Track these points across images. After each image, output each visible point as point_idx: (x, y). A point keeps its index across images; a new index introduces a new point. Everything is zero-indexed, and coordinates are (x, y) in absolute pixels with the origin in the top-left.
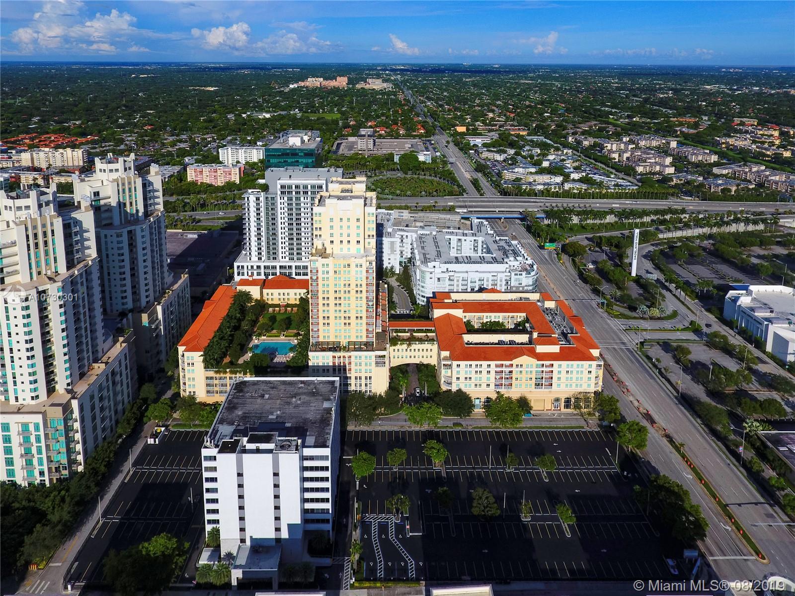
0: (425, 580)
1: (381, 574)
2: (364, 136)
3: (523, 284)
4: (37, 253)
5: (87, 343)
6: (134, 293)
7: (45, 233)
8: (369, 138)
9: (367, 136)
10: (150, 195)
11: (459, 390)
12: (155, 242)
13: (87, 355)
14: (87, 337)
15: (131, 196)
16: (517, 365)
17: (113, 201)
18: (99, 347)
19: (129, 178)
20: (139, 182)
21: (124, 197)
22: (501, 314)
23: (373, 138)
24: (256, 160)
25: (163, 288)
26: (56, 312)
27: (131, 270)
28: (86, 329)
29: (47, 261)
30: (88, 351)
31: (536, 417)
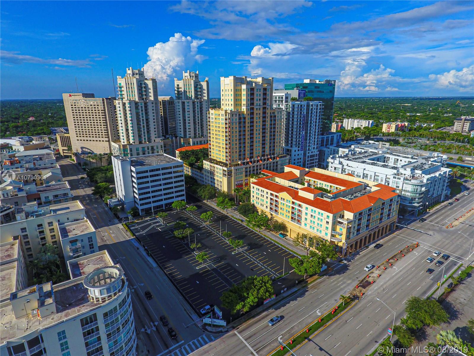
0: (136, 238)
1: (132, 228)
2: (461, 120)
3: (400, 188)
4: (129, 91)
5: (144, 132)
6: (185, 132)
7: (131, 84)
8: (466, 122)
9: (463, 120)
10: (199, 90)
11: (253, 204)
12: (197, 112)
13: (144, 137)
14: (144, 130)
15: (189, 88)
16: (282, 198)
17: (182, 90)
18: (152, 138)
19: (188, 80)
20: (192, 82)
21: (186, 88)
22: (330, 184)
23: (470, 122)
24: (364, 126)
25: (202, 135)
26: (128, 112)
27: (184, 120)
28: (144, 126)
29: (132, 95)
30: (145, 136)
31: (285, 240)
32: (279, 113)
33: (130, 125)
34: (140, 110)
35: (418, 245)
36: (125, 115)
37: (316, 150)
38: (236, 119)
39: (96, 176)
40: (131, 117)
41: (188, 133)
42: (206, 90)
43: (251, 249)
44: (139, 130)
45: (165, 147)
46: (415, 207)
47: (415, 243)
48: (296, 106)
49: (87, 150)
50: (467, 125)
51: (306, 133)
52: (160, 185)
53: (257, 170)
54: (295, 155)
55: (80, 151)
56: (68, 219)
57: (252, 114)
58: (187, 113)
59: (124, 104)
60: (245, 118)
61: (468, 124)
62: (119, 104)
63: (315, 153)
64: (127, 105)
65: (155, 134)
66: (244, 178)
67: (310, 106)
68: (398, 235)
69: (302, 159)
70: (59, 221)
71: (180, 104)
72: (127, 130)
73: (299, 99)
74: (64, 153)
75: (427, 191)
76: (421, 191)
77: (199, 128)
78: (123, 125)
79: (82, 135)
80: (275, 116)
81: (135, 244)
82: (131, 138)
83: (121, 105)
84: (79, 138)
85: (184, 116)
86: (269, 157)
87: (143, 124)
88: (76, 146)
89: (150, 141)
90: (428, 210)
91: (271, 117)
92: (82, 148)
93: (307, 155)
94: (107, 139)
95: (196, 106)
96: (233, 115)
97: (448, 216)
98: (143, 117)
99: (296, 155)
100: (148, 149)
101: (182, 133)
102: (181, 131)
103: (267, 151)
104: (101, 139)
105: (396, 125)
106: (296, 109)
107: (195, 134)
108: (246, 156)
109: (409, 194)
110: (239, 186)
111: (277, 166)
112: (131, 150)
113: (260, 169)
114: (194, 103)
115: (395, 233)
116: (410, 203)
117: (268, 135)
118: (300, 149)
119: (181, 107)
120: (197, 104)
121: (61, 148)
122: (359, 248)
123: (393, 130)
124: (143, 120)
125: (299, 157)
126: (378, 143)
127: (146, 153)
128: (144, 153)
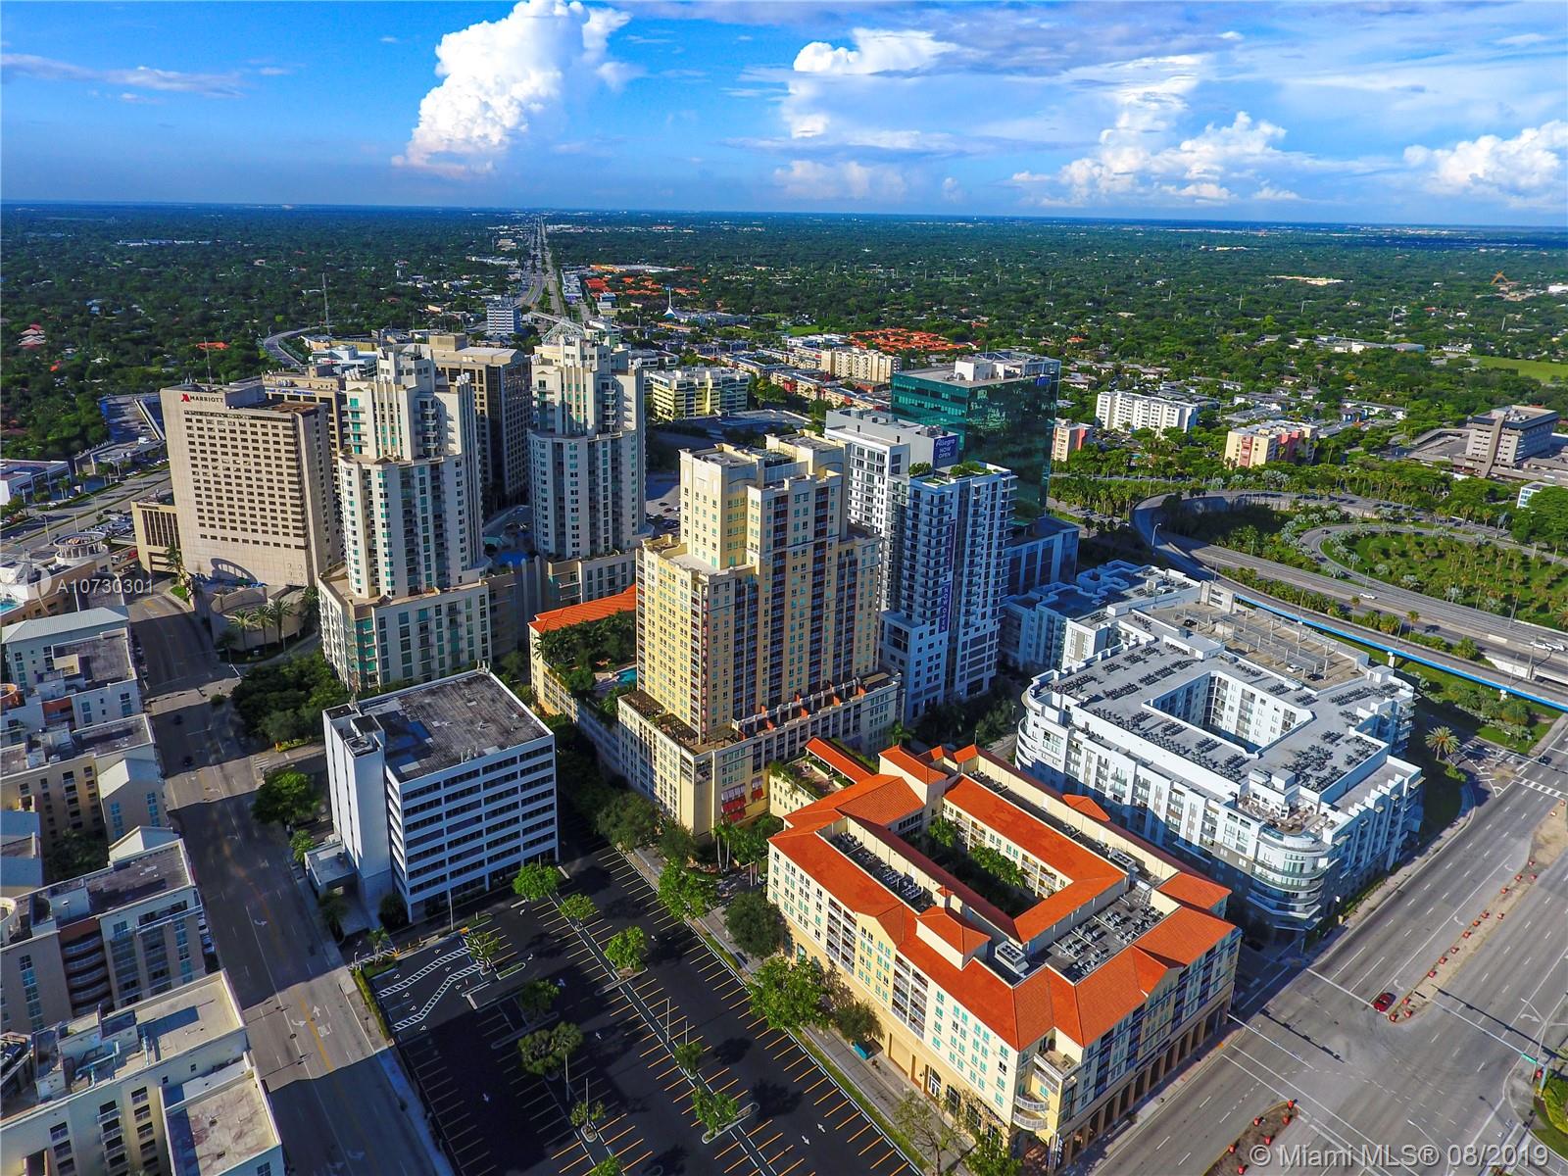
0: (398, 1044)
1: (385, 993)
2: (1491, 422)
3: (1250, 854)
4: (383, 428)
5: (427, 558)
6: (561, 534)
7: (391, 405)
8: (1508, 431)
9: (1498, 424)
10: (610, 402)
11: (776, 907)
12: (600, 473)
13: (427, 573)
14: (427, 551)
15: (578, 397)
16: (864, 931)
17: (556, 398)
18: (451, 572)
19: (577, 371)
20: (590, 379)
21: (569, 396)
22: (1021, 851)
23: (1521, 433)
24: (1163, 427)
25: (616, 546)
26: (378, 501)
27: (560, 499)
28: (426, 539)
29: (393, 440)
30: (428, 567)
31: (873, 1069)
32: (869, 549)
33: (381, 539)
34: (417, 491)
35: (1290, 1114)
36: (368, 505)
37: (988, 621)
38: (727, 598)
39: (266, 720)
40: (388, 515)
41: (569, 541)
42: (634, 399)
43: (761, 1117)
44: (411, 552)
45: (492, 597)
46: (1295, 922)
47: (1285, 1099)
48: (925, 496)
49: (231, 570)
50: (1511, 444)
51: (958, 574)
52: (479, 819)
53: (792, 742)
54: (920, 650)
55: (208, 572)
56: (193, 1068)
57: (779, 571)
58: (567, 480)
59: (365, 475)
60: (755, 589)
61: (1514, 439)
62: (349, 474)
63: (987, 631)
64: (376, 480)
65: (463, 559)
66: (749, 776)
67: (972, 491)
68: (1234, 1054)
69: (944, 656)
70: (165, 1080)
71: (548, 451)
72: (372, 552)
73: (936, 465)
74: (152, 563)
75: (1336, 869)
76: (1314, 867)
77: (606, 522)
78: (361, 537)
79: (217, 523)
80: (854, 563)
81: (391, 1077)
82: (384, 579)
83: (355, 477)
84: (209, 532)
85: (559, 486)
86: (833, 690)
87: (425, 531)
88: (197, 555)
89: (444, 586)
90: (1341, 918)
91: (841, 566)
92: (215, 562)
93: (962, 639)
94: (301, 542)
95: (600, 454)
96: (716, 588)
97: (1403, 951)
98: (424, 510)
99: (925, 649)
100: (438, 612)
101: (552, 539)
102: (546, 535)
103: (827, 672)
104: (282, 539)
105: (1271, 441)
106: (924, 507)
107: (593, 542)
108: (759, 699)
109: (1278, 879)
110: (733, 807)
111: (857, 717)
112: (382, 623)
113: (802, 739)
114: (592, 446)
115: (1225, 1043)
116: (1279, 907)
117: (829, 625)
118: (936, 627)
119: (549, 460)
120: (601, 449)
121: (144, 549)
122: (1106, 1125)
123: (1259, 458)
124: (425, 520)
125: (933, 652)
126: (1197, 584)
127: (432, 626)
128: (424, 629)
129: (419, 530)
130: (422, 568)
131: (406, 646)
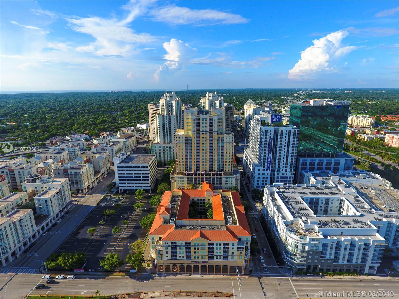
4: (162, 108)
5: (167, 136)
7: (163, 103)
14: (167, 134)
18: (172, 140)
28: (167, 132)
34: (165, 121)
37: (289, 173)
38: (182, 141)
46: (293, 264)
47: (233, 293)
51: (274, 155)
54: (259, 174)
56: (53, 187)
57: (198, 137)
60: (191, 140)
63: (288, 175)
66: (186, 185)
67: (280, 131)
69: (269, 178)
70: (50, 187)
75: (319, 253)
80: (223, 140)
86: (215, 172)
87: (167, 130)
88: (152, 136)
91: (219, 140)
93: (277, 175)
96: (179, 137)
98: (167, 126)
99: (261, 174)
100: (167, 147)
103: (215, 167)
111: (221, 181)
112: (156, 147)
118: (266, 169)
124: (167, 128)
125: (264, 176)
126: (381, 179)
127: (166, 150)
128: (164, 150)
129: (166, 130)
130: (166, 138)
131: (160, 153)
